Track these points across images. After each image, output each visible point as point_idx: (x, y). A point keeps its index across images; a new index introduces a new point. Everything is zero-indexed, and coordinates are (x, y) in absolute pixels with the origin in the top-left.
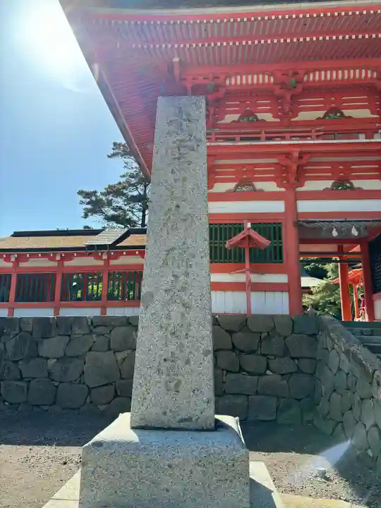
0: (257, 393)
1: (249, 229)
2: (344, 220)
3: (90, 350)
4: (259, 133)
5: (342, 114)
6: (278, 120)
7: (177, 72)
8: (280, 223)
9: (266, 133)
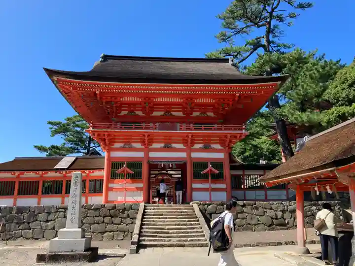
0: (117, 231)
2: (167, 161)
5: (171, 114)
6: (144, 115)
8: (141, 162)
9: (135, 125)
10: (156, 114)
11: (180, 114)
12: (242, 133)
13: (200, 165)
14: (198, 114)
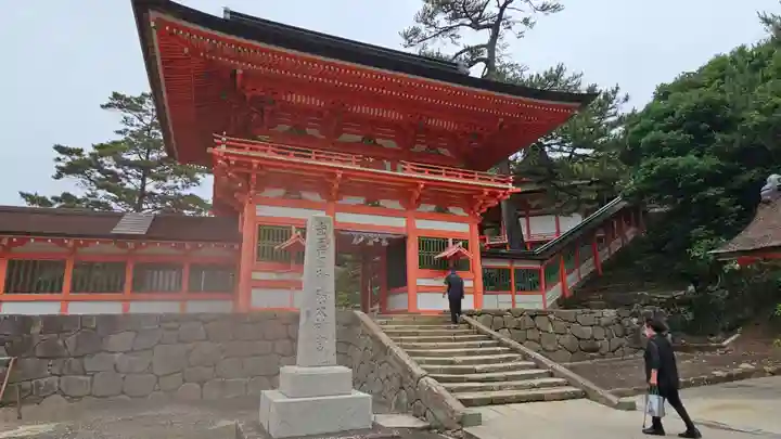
1: (298, 236)
3: (159, 343)
4: (311, 152)
5: (375, 142)
7: (239, 80)
9: (316, 153)
10: (346, 138)
11: (392, 144)
12: (507, 189)
13: (432, 244)
14: (423, 148)
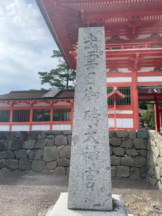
0: (121, 165)
1: (116, 90)
2: (158, 85)
3: (46, 145)
4: (121, 45)
5: (159, 36)
6: (129, 39)
7: (82, 16)
8: (129, 87)
9: (124, 45)
